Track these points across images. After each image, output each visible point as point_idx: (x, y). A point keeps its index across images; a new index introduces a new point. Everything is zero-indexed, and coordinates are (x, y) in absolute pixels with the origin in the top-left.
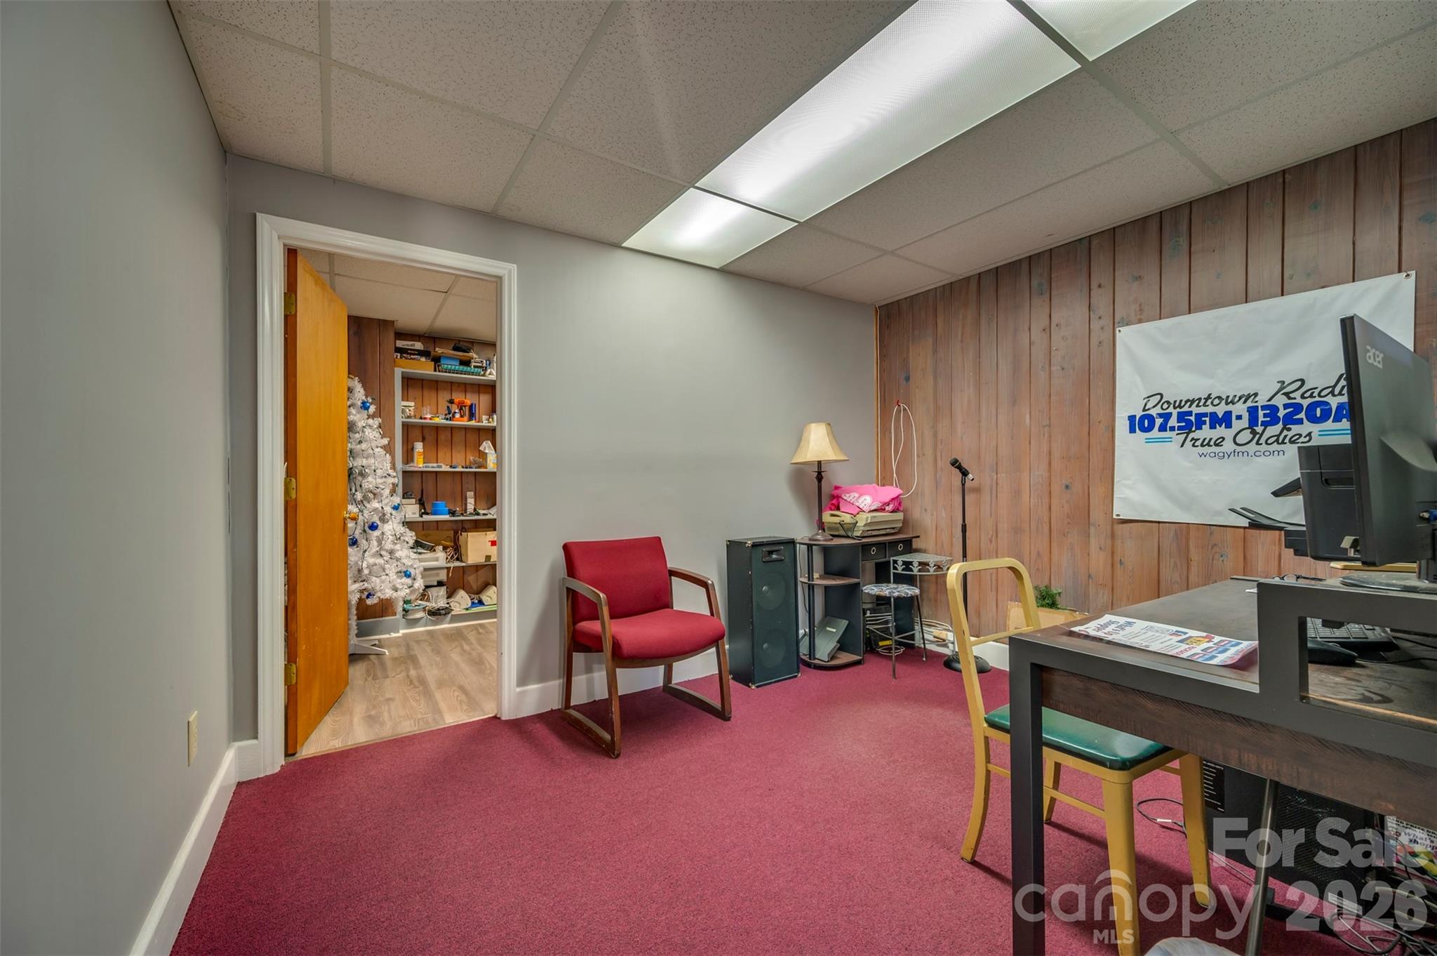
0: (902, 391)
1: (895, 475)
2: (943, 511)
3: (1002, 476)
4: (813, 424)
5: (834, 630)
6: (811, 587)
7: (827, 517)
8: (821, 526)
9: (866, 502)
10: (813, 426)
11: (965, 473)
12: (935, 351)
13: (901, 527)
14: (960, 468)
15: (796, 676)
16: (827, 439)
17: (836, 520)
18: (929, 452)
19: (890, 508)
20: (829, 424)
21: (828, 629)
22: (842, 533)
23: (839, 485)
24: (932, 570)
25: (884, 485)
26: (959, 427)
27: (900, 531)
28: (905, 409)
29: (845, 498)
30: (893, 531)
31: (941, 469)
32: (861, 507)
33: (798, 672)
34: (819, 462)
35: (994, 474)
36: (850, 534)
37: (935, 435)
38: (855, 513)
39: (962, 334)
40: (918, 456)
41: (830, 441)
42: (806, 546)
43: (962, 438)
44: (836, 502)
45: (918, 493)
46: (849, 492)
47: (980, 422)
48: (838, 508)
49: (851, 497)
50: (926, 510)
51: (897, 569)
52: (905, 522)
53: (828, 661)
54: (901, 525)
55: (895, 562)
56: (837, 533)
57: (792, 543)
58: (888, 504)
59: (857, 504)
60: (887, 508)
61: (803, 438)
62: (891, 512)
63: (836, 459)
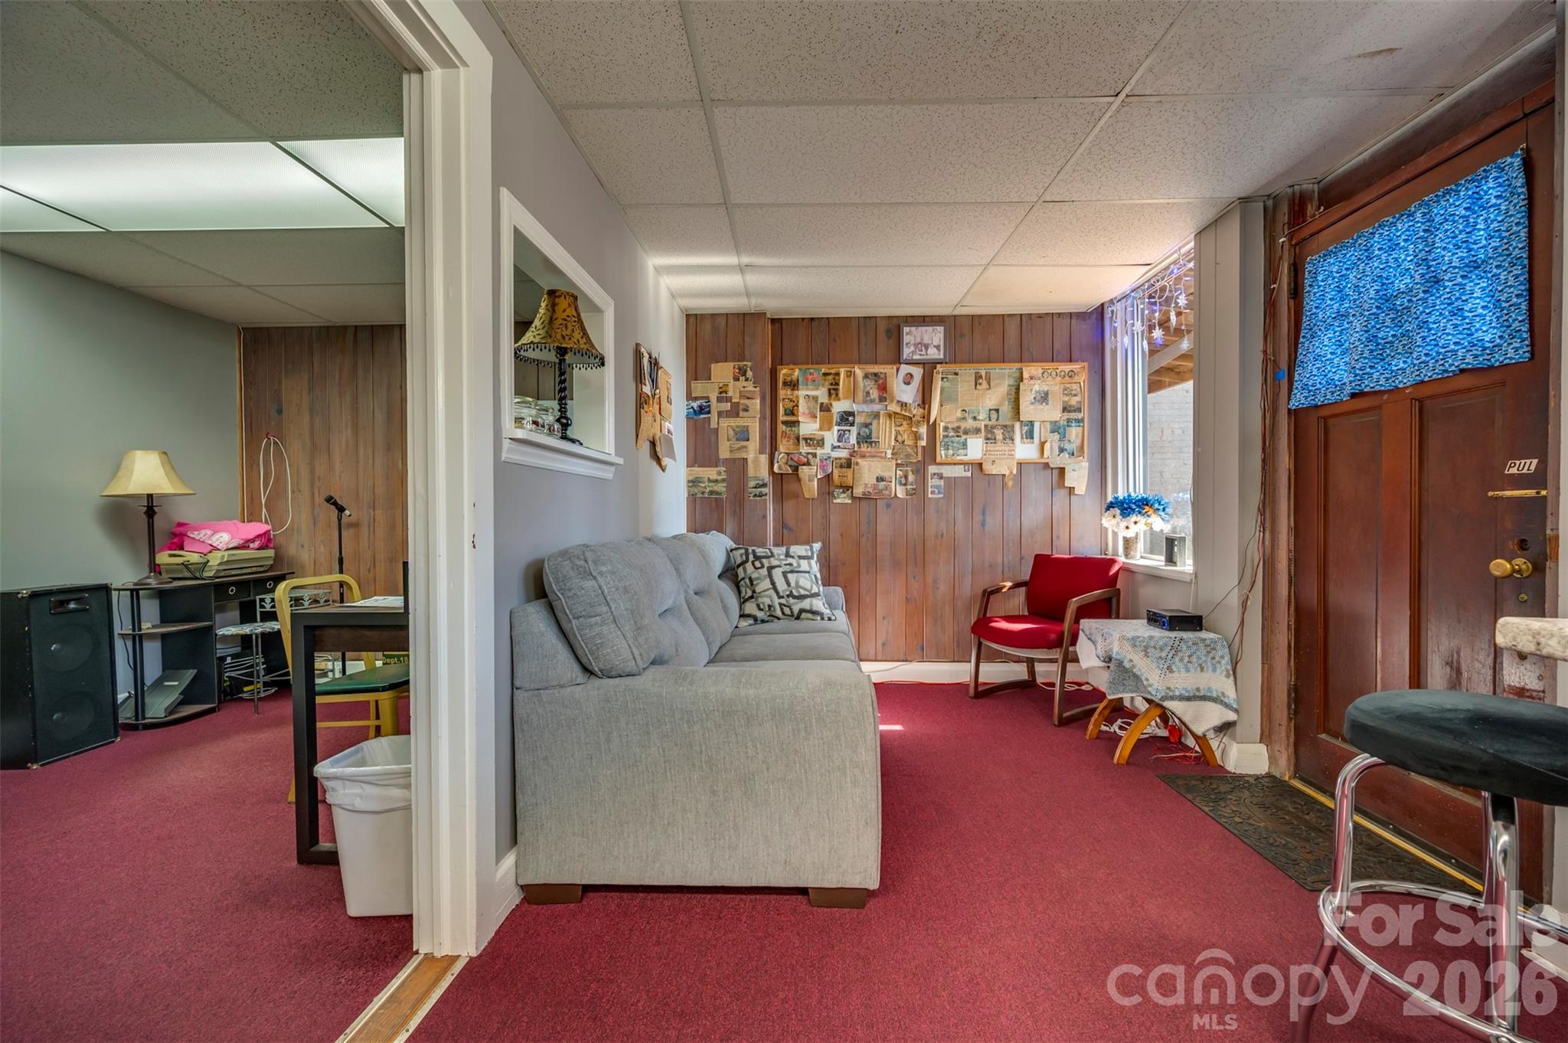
0: (273, 423)
1: (264, 510)
2: (322, 547)
3: (379, 512)
4: (138, 452)
5: (176, 683)
6: (137, 639)
7: (163, 558)
8: (155, 568)
9: (223, 539)
10: (139, 454)
11: (341, 510)
12: (311, 390)
13: (272, 565)
14: (335, 504)
15: (113, 742)
16: (161, 471)
17: (179, 560)
18: (305, 487)
19: (257, 544)
20: (165, 453)
21: (166, 683)
22: (187, 574)
23: (182, 520)
24: (306, 604)
25: (250, 521)
26: (338, 466)
27: (271, 568)
28: (275, 443)
29: (192, 536)
30: (261, 569)
31: (319, 505)
32: (214, 545)
33: (116, 737)
34: (150, 497)
35: (371, 511)
36: (198, 575)
37: (312, 472)
38: (205, 551)
39: (340, 379)
40: (293, 492)
41: (165, 472)
42: (129, 592)
43: (340, 476)
44: (178, 539)
45: (293, 530)
46: (197, 529)
47: (357, 462)
48: (182, 548)
49: (202, 535)
50: (303, 546)
51: (264, 607)
52: (278, 558)
53: (166, 717)
54: (272, 562)
55: (262, 600)
56: (180, 576)
57: (105, 590)
58: (253, 540)
59: (210, 542)
60: (252, 545)
61: (123, 466)
62: (258, 549)
63: (174, 492)
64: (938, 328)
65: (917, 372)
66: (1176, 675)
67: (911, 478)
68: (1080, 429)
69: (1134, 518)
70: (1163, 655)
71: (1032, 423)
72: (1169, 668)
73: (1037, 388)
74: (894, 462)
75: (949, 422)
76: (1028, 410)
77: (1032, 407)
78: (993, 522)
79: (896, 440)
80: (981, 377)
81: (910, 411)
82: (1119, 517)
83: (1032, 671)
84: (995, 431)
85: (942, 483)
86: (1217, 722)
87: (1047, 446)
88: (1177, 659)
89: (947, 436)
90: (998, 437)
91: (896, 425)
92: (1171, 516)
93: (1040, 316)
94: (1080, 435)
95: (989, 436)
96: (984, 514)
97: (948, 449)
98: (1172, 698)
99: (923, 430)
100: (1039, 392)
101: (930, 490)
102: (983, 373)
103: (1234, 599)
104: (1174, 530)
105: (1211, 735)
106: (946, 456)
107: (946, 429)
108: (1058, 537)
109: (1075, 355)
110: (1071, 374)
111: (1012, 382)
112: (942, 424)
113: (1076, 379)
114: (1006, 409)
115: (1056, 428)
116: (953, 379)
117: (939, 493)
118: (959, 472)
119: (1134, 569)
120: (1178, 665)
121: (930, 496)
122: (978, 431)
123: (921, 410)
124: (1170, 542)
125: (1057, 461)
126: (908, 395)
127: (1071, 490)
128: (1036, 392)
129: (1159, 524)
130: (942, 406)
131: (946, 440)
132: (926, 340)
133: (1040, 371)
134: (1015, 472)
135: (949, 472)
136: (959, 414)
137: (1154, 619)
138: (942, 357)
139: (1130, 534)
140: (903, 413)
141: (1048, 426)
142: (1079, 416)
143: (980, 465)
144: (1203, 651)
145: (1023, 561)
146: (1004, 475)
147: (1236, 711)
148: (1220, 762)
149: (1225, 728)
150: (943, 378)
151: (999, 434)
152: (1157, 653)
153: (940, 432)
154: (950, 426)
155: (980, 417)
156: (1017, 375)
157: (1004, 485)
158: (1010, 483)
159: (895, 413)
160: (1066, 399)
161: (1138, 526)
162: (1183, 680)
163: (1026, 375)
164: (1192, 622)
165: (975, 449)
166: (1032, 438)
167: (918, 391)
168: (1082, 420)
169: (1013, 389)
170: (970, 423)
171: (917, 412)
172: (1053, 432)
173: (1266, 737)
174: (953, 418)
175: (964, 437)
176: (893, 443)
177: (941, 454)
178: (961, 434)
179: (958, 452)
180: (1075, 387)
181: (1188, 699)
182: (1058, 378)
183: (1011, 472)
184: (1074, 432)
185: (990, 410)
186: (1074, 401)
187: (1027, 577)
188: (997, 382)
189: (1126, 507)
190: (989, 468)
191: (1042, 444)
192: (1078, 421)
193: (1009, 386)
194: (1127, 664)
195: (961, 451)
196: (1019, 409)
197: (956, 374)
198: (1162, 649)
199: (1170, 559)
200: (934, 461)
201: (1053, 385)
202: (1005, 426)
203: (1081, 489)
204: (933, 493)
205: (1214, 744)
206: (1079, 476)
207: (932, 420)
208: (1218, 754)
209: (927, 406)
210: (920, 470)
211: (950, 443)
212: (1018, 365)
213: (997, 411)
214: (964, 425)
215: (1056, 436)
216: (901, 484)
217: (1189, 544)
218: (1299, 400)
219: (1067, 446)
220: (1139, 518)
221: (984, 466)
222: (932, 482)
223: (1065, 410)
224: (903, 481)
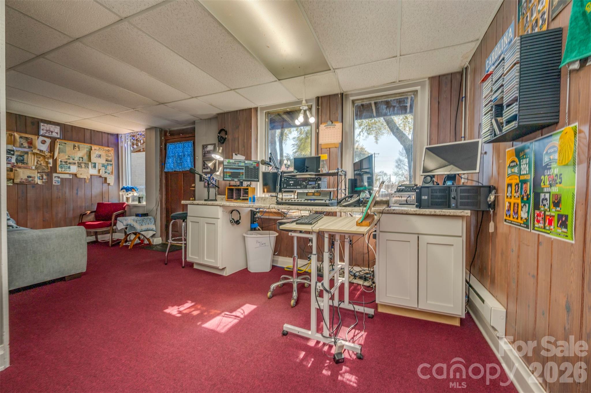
64: (57, 127)
65: (48, 141)
66: (143, 226)
67: (45, 177)
68: (111, 167)
69: (129, 192)
70: (140, 222)
71: (95, 163)
72: (142, 225)
73: (97, 153)
74: (37, 171)
75: (62, 159)
76: (94, 159)
77: (95, 159)
78: (81, 193)
79: (37, 163)
80: (76, 146)
81: (44, 153)
82: (125, 192)
83: (97, 238)
84: (82, 164)
85: (59, 180)
86: (152, 235)
87: (101, 171)
88: (143, 223)
89: (62, 164)
90: (82, 166)
91: (37, 158)
92: (139, 192)
93: (98, 131)
94: (112, 168)
95: (79, 166)
96: (77, 190)
97: (62, 168)
98: (142, 231)
99: (51, 161)
100: (98, 154)
101: (54, 182)
102: (77, 145)
103: (155, 209)
104: (139, 195)
105: (150, 238)
106: (61, 171)
107: (61, 161)
108: (105, 198)
109: (110, 145)
110: (108, 151)
111: (88, 150)
112: (60, 160)
113: (110, 152)
114: (86, 158)
115: (103, 166)
116: (64, 145)
117: (58, 183)
118: (67, 176)
119: (130, 205)
120: (144, 224)
121: (54, 184)
122: (75, 164)
123: (50, 154)
124: (139, 198)
125: (104, 175)
126: (45, 148)
127: (109, 184)
128: (97, 154)
129: (136, 194)
130: (59, 153)
131: (61, 165)
132: (52, 129)
133: (98, 148)
134: (89, 178)
135: (62, 176)
136: (67, 157)
137: (137, 215)
138: (59, 137)
139: (128, 196)
140: (41, 154)
141: (101, 165)
142: (111, 163)
143: (76, 175)
144: (149, 220)
145: (93, 205)
146: (85, 179)
147: (155, 231)
148: (152, 243)
149: (153, 236)
150: (59, 144)
151: (83, 165)
152: (139, 222)
153: (59, 163)
154: (63, 161)
155: (76, 159)
156: (90, 148)
157: (85, 182)
158: (88, 181)
159: (37, 153)
160: (107, 157)
161: (130, 194)
162: (144, 227)
163: (93, 148)
164: (146, 215)
165: (74, 169)
166: (95, 168)
167: (48, 147)
168: (112, 164)
169: (88, 153)
170: (71, 161)
171: (48, 154)
172: (103, 167)
173: (161, 236)
174: (64, 158)
175: (69, 165)
176: (36, 164)
177: (59, 170)
178: (68, 164)
179: (67, 170)
180: (110, 154)
181: (146, 231)
182: (104, 151)
183: (88, 178)
184: (110, 168)
185: (80, 157)
186: (109, 159)
187: (95, 210)
188: (82, 149)
189: (128, 189)
190: (79, 176)
191: (99, 170)
192: (111, 164)
193: (87, 151)
194: (132, 225)
195: (68, 170)
196: (90, 158)
197: (65, 144)
198: (140, 221)
199: (139, 202)
200: (56, 172)
201: (103, 153)
202: (86, 163)
203: (112, 184)
204: (55, 183)
205: (151, 240)
206: (111, 180)
207: (55, 158)
208: (152, 242)
209: (52, 153)
210: (49, 175)
211: (63, 167)
212: (90, 145)
213: (82, 158)
214: (69, 161)
215: (104, 168)
216: (40, 179)
217: (144, 198)
218: (166, 170)
219: (107, 171)
220: (131, 192)
221: (77, 175)
222: (54, 179)
223: (106, 161)
224: (41, 178)
